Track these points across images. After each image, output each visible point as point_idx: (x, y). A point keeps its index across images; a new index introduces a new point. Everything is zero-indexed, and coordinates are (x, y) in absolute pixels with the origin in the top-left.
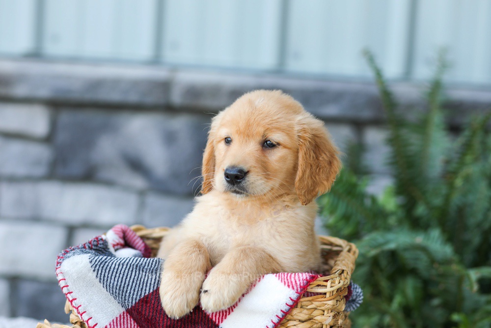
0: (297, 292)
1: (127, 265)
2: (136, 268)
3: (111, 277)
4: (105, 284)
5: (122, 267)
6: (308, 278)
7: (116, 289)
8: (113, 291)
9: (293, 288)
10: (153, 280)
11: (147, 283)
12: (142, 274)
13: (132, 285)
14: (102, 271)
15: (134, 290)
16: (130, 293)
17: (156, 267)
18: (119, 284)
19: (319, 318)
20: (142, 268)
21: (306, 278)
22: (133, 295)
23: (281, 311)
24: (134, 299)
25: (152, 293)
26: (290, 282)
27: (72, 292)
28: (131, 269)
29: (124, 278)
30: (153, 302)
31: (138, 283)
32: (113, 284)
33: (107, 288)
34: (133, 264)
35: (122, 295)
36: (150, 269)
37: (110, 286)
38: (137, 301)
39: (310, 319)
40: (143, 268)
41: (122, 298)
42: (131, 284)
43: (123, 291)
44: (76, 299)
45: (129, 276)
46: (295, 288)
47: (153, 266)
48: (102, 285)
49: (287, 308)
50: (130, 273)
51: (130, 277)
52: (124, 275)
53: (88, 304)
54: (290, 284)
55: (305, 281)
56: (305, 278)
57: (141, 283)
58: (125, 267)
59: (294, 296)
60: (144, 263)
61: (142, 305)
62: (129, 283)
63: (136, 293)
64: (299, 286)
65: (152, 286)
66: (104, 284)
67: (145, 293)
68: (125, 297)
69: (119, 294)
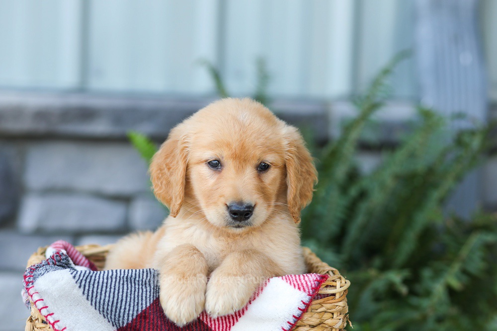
0: (309, 295)
1: (116, 278)
2: (127, 281)
3: (101, 292)
4: (94, 301)
5: (112, 281)
6: (318, 279)
7: (108, 305)
8: (103, 308)
9: (304, 290)
10: (148, 293)
11: (142, 296)
12: (135, 287)
13: (126, 300)
14: (89, 287)
15: (130, 305)
16: (125, 308)
17: (149, 278)
18: (111, 300)
19: (329, 322)
20: (133, 280)
21: (317, 278)
22: (129, 311)
23: (294, 316)
24: (130, 315)
25: (150, 307)
26: (300, 284)
27: (53, 314)
28: (121, 282)
29: (116, 292)
30: (152, 316)
31: (133, 296)
32: (104, 300)
33: (96, 305)
34: (122, 276)
35: (116, 312)
36: (142, 280)
37: (100, 302)
38: (134, 317)
39: (320, 324)
40: (135, 281)
41: (115, 315)
42: (124, 298)
43: (116, 307)
44: (58, 321)
45: (121, 290)
46: (307, 290)
47: (145, 277)
48: (90, 302)
49: (300, 312)
50: (121, 286)
51: (123, 292)
52: (115, 289)
53: (74, 325)
54: (300, 286)
55: (316, 282)
56: (315, 279)
57: (136, 297)
58: (114, 280)
59: (306, 299)
60: (134, 275)
61: (140, 322)
62: (122, 297)
63: (132, 308)
64: (310, 288)
65: (148, 299)
66: (92, 301)
67: (142, 308)
68: (119, 314)
69: (112, 311)
